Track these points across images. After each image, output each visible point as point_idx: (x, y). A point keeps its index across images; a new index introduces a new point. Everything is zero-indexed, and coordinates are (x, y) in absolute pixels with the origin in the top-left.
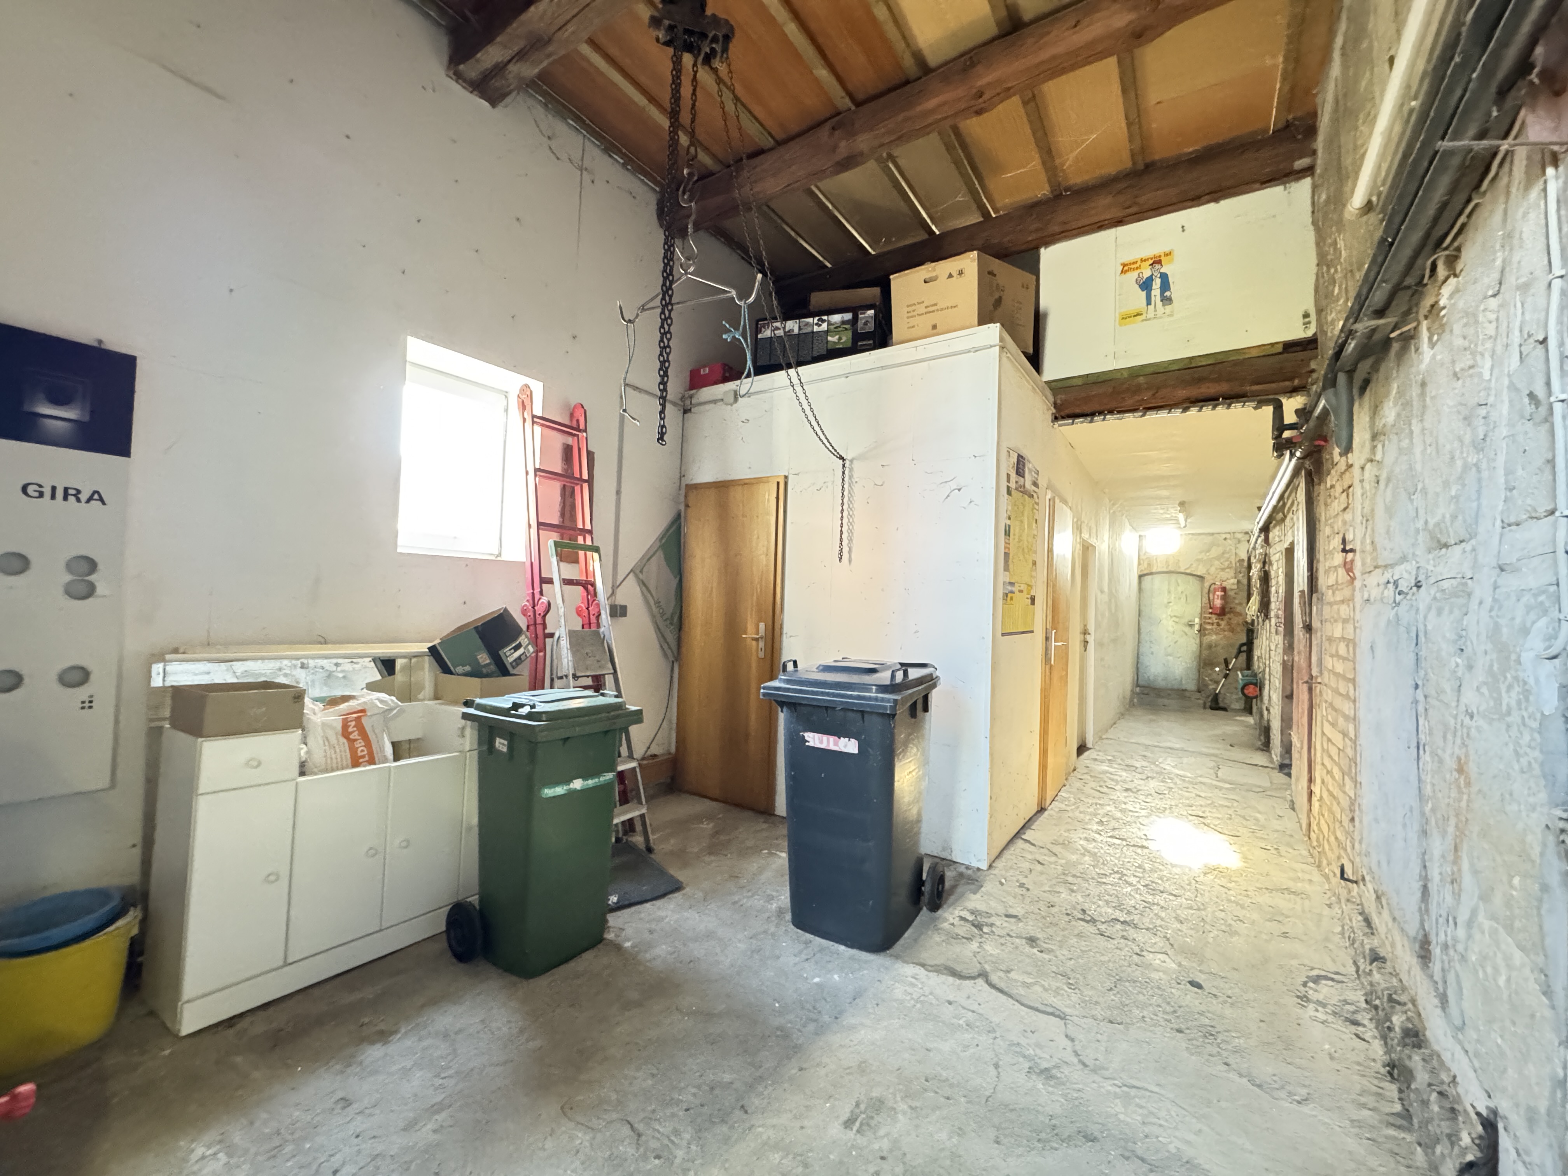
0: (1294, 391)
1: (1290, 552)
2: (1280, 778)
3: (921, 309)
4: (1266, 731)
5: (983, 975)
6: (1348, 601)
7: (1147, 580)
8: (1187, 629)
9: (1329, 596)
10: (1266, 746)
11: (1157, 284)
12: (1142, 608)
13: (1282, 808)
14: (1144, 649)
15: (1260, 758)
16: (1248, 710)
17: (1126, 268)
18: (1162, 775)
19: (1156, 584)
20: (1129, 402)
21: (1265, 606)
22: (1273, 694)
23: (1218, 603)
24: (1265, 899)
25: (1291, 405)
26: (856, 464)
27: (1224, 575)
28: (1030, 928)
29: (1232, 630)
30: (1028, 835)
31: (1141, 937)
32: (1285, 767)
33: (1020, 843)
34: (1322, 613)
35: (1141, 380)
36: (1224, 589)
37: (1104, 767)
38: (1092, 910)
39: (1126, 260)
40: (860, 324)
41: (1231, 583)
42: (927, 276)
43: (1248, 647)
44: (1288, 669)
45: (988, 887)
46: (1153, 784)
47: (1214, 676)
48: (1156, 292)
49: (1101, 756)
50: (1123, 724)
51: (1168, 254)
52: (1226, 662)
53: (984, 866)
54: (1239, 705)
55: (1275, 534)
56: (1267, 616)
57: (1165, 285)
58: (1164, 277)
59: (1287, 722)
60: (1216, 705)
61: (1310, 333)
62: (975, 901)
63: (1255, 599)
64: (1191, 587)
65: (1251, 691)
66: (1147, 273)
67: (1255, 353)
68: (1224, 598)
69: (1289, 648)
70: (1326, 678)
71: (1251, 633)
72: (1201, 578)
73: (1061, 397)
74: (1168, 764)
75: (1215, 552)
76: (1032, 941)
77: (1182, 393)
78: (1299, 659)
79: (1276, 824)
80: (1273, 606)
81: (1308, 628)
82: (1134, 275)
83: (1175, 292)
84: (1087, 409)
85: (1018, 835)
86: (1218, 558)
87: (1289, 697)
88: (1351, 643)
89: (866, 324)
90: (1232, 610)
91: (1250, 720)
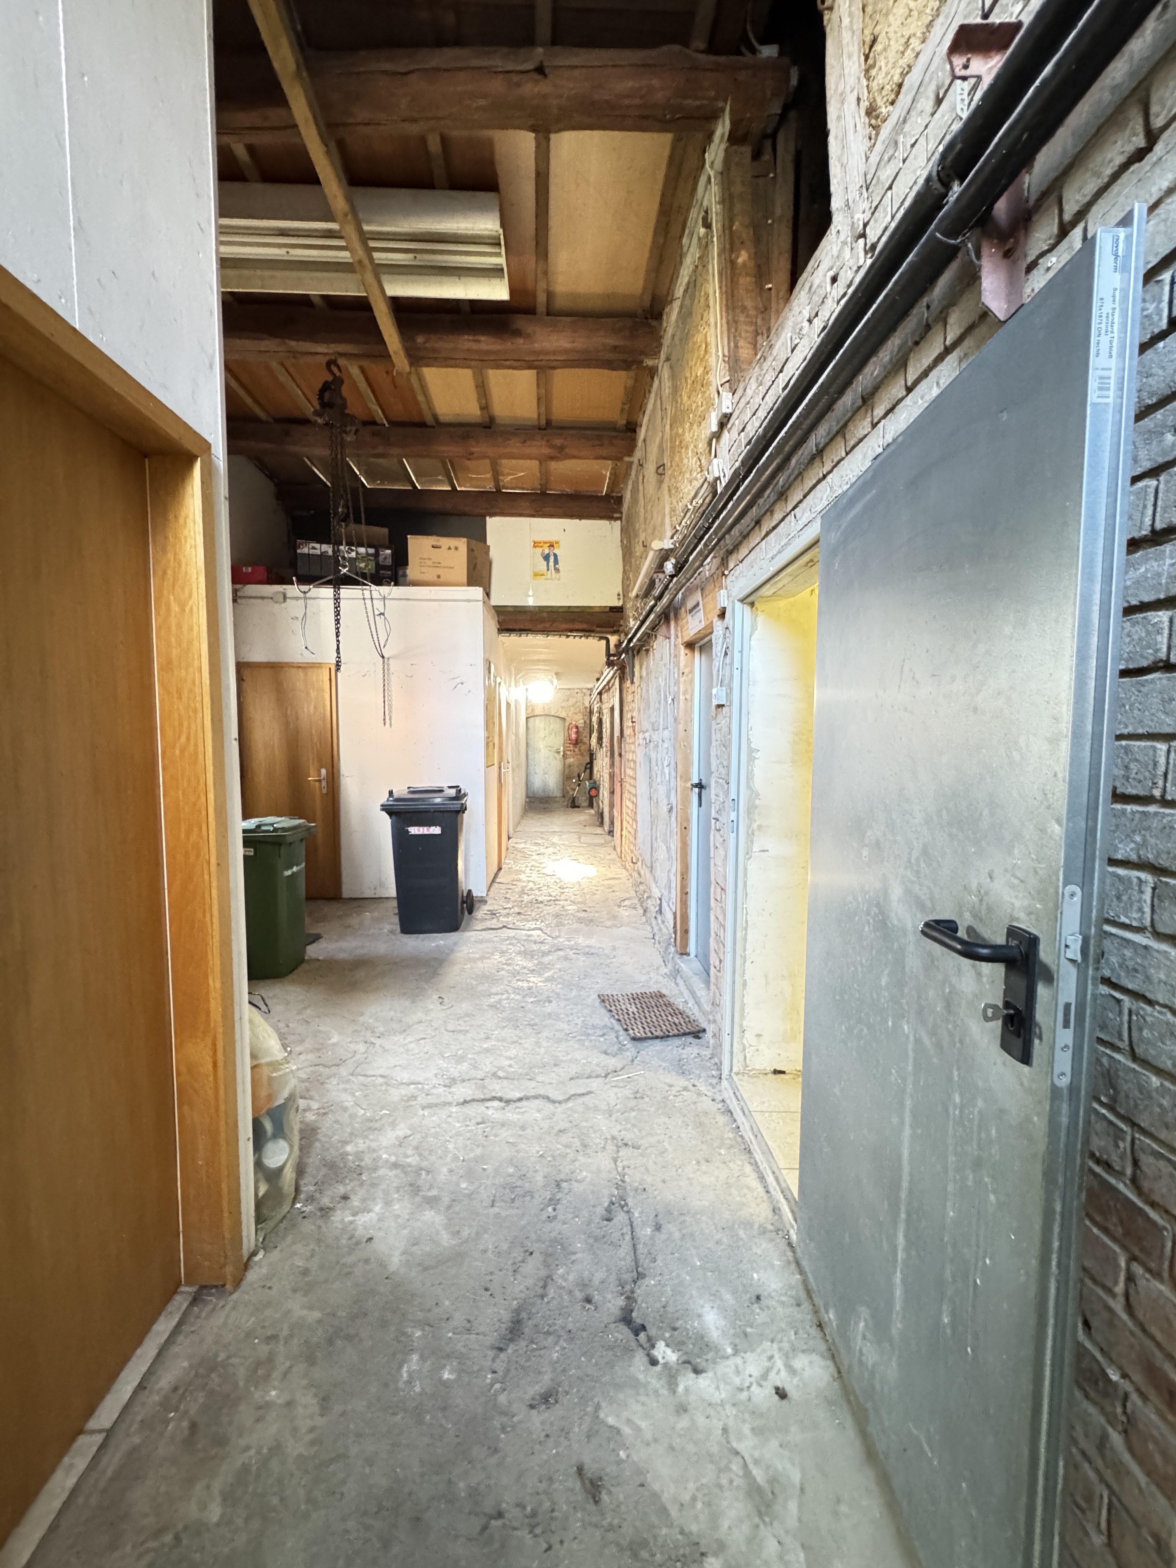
0: (614, 633)
1: (612, 709)
2: (609, 838)
3: (429, 563)
4: (601, 815)
5: (504, 927)
6: (633, 743)
7: (531, 720)
8: (556, 755)
9: (628, 740)
10: (602, 824)
11: (552, 559)
12: (530, 742)
13: (610, 850)
14: (531, 768)
15: (599, 830)
16: (591, 805)
17: (536, 544)
18: (554, 845)
19: (538, 724)
20: (539, 627)
21: (600, 739)
22: (604, 793)
23: (574, 736)
24: (606, 882)
25: (613, 639)
26: (391, 661)
27: (576, 717)
28: (517, 910)
29: (582, 755)
30: (498, 880)
31: (561, 903)
32: (611, 832)
33: (496, 885)
34: (627, 747)
35: (545, 615)
36: (577, 727)
37: (523, 845)
38: (540, 899)
39: (537, 539)
40: (381, 558)
41: (581, 723)
42: (435, 543)
43: (590, 766)
44: (612, 776)
45: (489, 902)
46: (551, 850)
47: (573, 786)
48: (551, 563)
49: (519, 841)
50: (524, 822)
51: (557, 543)
52: (579, 776)
53: (484, 895)
54: (586, 804)
55: (604, 696)
56: (601, 745)
57: (556, 561)
58: (555, 555)
59: (612, 806)
60: (574, 805)
61: (620, 604)
62: (486, 908)
63: (595, 735)
64: (557, 725)
65: (593, 793)
66: (547, 551)
67: (597, 610)
68: (577, 733)
69: (612, 765)
70: (627, 779)
71: (592, 756)
72: (564, 719)
73: (502, 617)
74: (555, 839)
75: (572, 701)
76: (519, 913)
77: (565, 626)
78: (617, 770)
79: (608, 857)
80: (604, 740)
81: (620, 755)
82: (539, 550)
83: (560, 566)
84: (517, 627)
85: (493, 881)
86: (573, 705)
87: (612, 792)
88: (635, 762)
89: (385, 558)
90: (582, 741)
91: (592, 811)
